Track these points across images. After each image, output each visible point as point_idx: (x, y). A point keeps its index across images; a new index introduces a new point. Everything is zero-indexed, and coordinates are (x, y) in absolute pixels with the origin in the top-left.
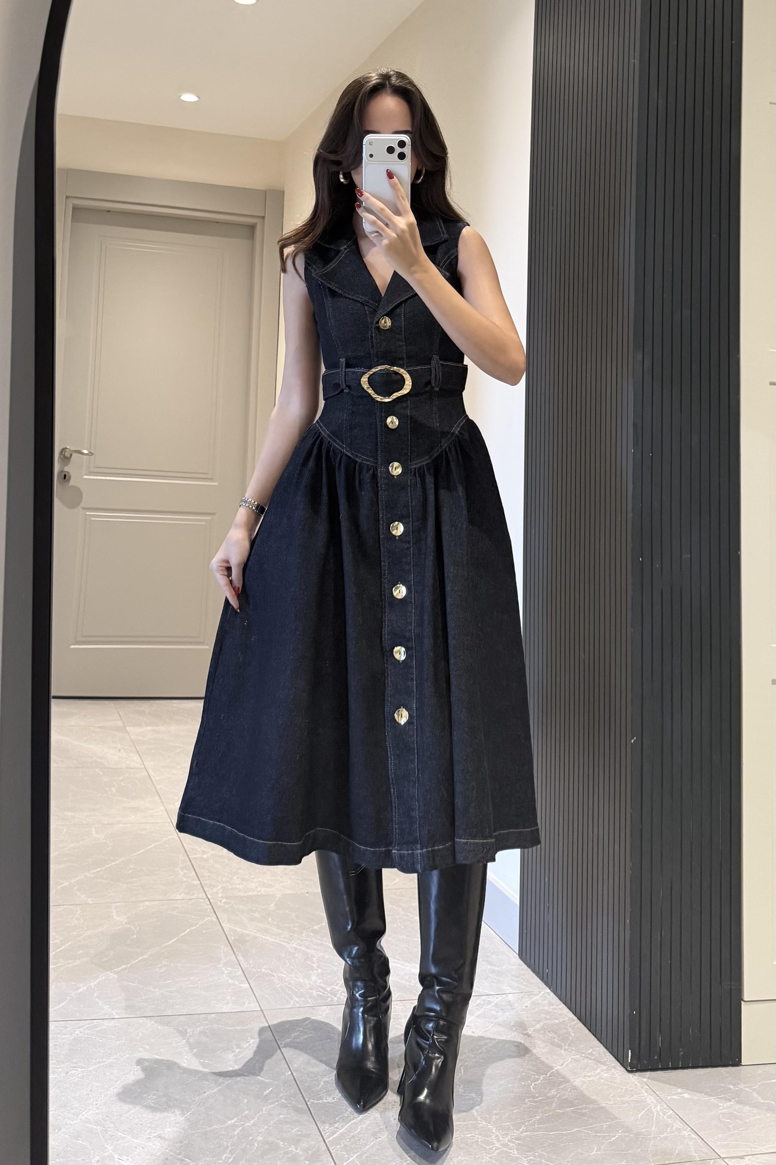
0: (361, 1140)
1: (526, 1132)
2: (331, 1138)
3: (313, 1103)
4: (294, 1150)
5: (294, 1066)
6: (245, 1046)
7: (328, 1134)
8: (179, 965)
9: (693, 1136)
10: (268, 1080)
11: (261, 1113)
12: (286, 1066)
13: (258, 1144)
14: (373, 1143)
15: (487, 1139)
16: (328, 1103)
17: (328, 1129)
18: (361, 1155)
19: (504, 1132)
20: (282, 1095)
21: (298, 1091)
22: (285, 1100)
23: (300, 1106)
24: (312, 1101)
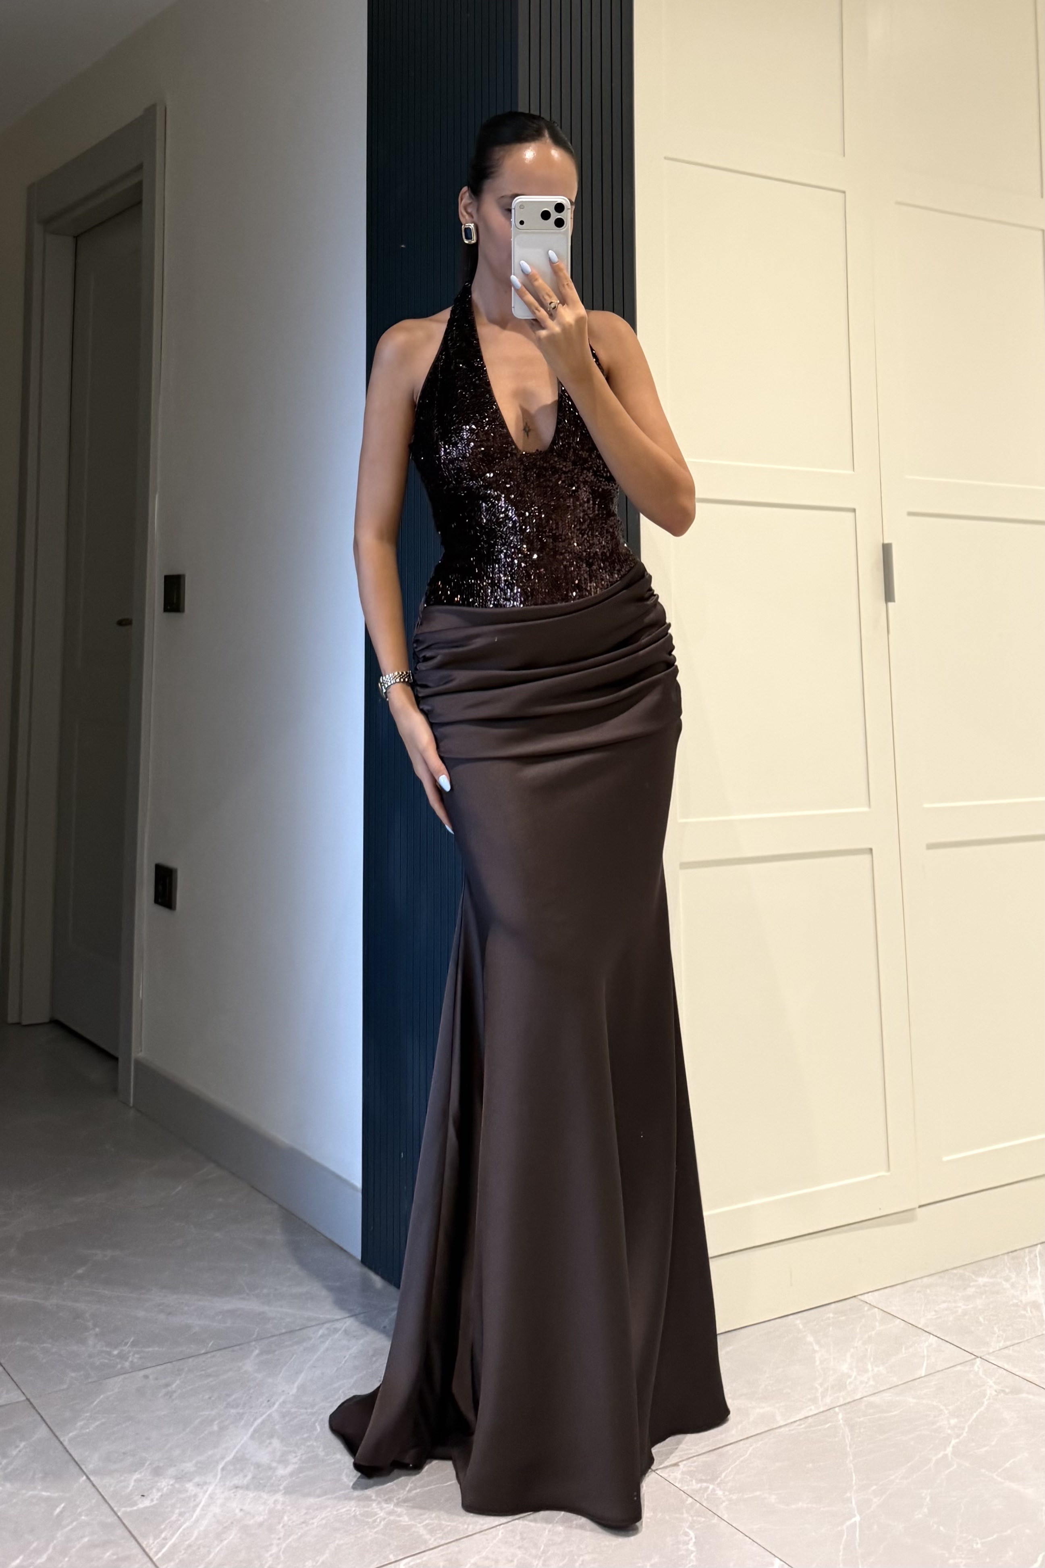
0: (202, 1548)
1: (415, 1489)
2: (160, 1555)
3: (125, 1513)
5: (88, 1467)
6: (13, 1454)
7: (154, 1550)
10: (56, 1495)
11: (55, 1542)
12: (78, 1468)
14: (218, 1549)
15: (366, 1509)
16: (146, 1508)
17: (153, 1543)
19: (387, 1497)
20: (79, 1510)
21: (102, 1501)
22: (87, 1515)
23: (109, 1520)
24: (123, 1509)
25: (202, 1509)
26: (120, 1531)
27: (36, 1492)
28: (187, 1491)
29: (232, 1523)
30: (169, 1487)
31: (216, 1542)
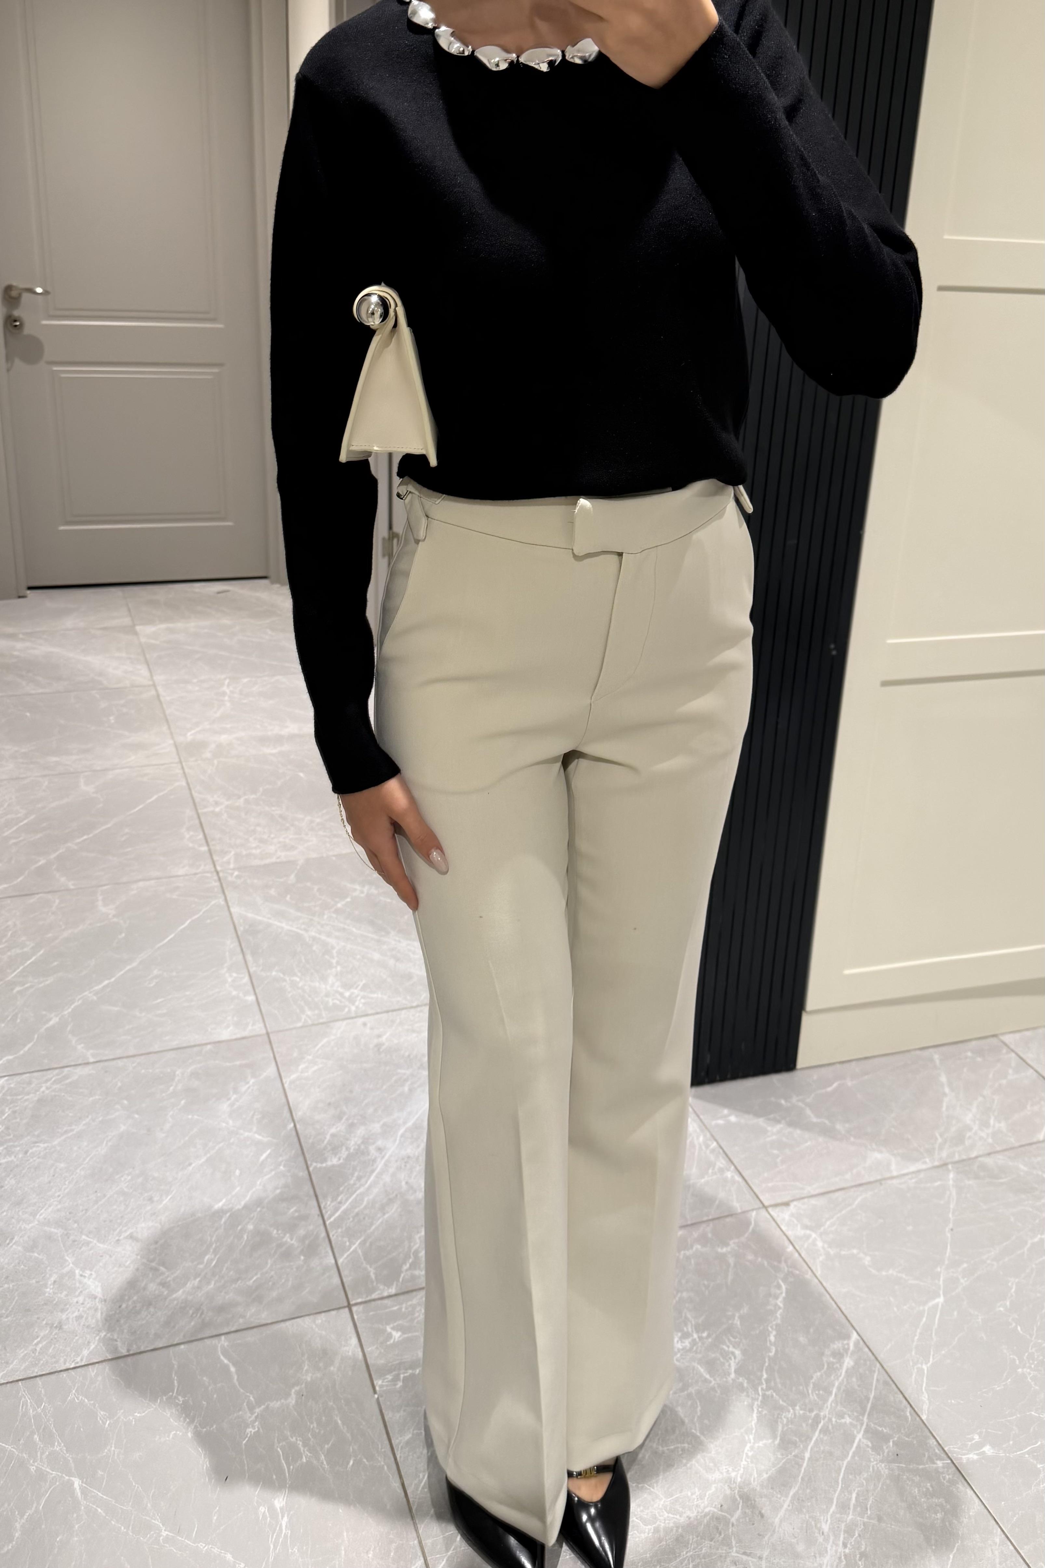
0: (367, 1218)
2: (332, 1219)
3: (315, 1168)
4: (289, 1240)
5: (298, 1115)
6: (244, 1089)
7: (329, 1213)
8: (174, 974)
9: (738, 1178)
10: (266, 1140)
11: (254, 1189)
12: (288, 1115)
13: (248, 1238)
14: (379, 1222)
16: (333, 1166)
17: (329, 1206)
18: (364, 1242)
20: (280, 1159)
21: (300, 1152)
22: (284, 1166)
23: (301, 1174)
24: (314, 1164)
25: (377, 1177)
26: (308, 1187)
27: (250, 1134)
28: (368, 1154)
29: (397, 1196)
30: (357, 1147)
31: (379, 1215)
